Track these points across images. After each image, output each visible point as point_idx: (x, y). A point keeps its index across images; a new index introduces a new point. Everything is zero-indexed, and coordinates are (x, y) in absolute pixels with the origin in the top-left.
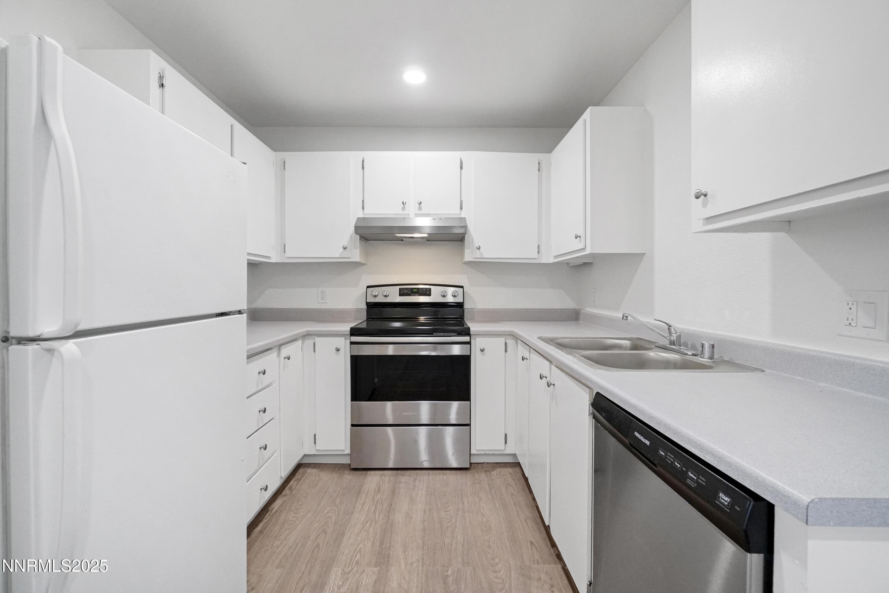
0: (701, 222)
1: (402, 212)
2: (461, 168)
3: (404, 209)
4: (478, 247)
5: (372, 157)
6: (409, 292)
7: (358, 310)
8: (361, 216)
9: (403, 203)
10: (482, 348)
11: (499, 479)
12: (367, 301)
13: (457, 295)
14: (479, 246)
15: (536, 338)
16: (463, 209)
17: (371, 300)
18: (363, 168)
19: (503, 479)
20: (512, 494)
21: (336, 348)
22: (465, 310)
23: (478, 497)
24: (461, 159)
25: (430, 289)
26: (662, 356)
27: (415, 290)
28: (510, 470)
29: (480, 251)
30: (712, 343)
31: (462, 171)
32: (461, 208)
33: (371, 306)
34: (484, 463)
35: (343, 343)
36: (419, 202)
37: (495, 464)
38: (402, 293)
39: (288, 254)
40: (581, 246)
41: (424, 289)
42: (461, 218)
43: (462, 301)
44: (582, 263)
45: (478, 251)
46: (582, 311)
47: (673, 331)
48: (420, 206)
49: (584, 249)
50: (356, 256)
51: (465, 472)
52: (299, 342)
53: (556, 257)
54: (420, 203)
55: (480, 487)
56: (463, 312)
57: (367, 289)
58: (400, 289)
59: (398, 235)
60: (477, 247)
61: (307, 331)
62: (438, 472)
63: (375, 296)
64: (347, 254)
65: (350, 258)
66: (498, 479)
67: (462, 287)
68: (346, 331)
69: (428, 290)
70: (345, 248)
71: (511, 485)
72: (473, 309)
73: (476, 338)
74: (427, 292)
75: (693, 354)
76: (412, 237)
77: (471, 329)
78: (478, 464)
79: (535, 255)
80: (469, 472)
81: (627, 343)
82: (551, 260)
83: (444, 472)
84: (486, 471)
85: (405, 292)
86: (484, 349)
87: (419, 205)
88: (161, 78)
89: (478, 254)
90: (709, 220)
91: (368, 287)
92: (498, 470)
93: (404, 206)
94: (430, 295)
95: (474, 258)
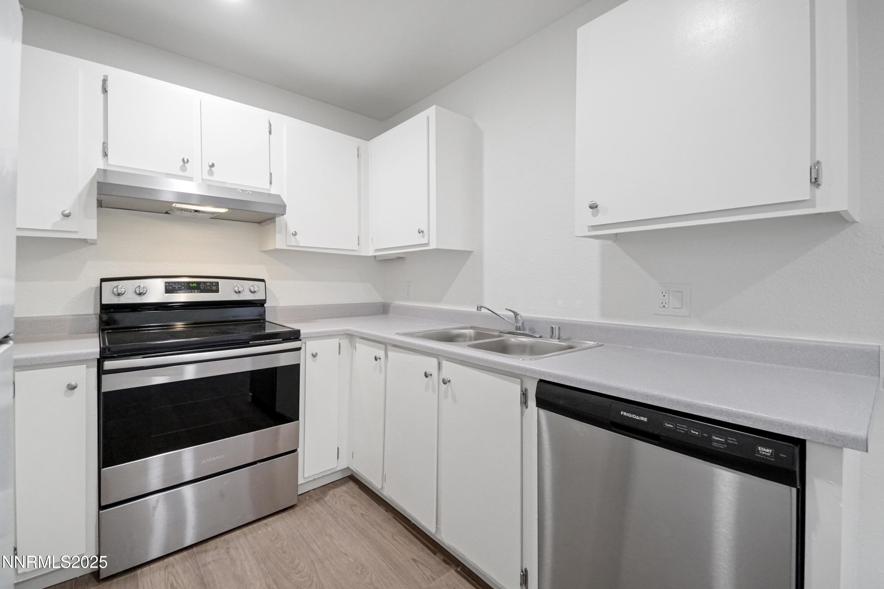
0: (587, 228)
2: (270, 132)
3: (183, 168)
4: (294, 233)
5: (121, 77)
6: (182, 287)
8: (102, 167)
9: (183, 160)
10: (314, 353)
11: (338, 504)
12: (103, 303)
14: (295, 231)
15: (394, 334)
17: (109, 299)
18: (105, 91)
19: (343, 502)
20: (362, 514)
21: (68, 385)
22: (266, 309)
25: (218, 283)
27: (193, 285)
28: (344, 488)
29: (295, 238)
30: (559, 326)
31: (271, 136)
32: (271, 183)
33: (106, 309)
34: (310, 491)
35: (85, 375)
36: (211, 163)
37: (323, 487)
38: (170, 289)
40: (425, 241)
41: (209, 284)
42: (269, 194)
43: (265, 298)
45: (293, 238)
46: (390, 304)
47: (519, 318)
48: (211, 170)
49: (427, 244)
50: (87, 230)
51: (292, 511)
53: (377, 250)
54: (213, 165)
55: (322, 522)
56: (265, 311)
57: (103, 283)
58: (165, 282)
59: (178, 205)
60: (292, 232)
63: (118, 294)
64: (69, 225)
65: (76, 232)
66: (336, 503)
67: (263, 280)
68: (92, 354)
69: (214, 284)
70: (68, 216)
71: (355, 505)
72: (276, 307)
73: (307, 342)
74: (213, 288)
75: (540, 336)
76: (196, 211)
77: (301, 332)
78: (303, 495)
79: (356, 247)
80: (297, 509)
82: (371, 253)
83: (265, 521)
84: (317, 500)
85: (176, 287)
86: (316, 354)
87: (209, 168)
89: (292, 241)
91: (103, 280)
92: (331, 493)
93: (184, 165)
94: (217, 291)
95: (287, 245)
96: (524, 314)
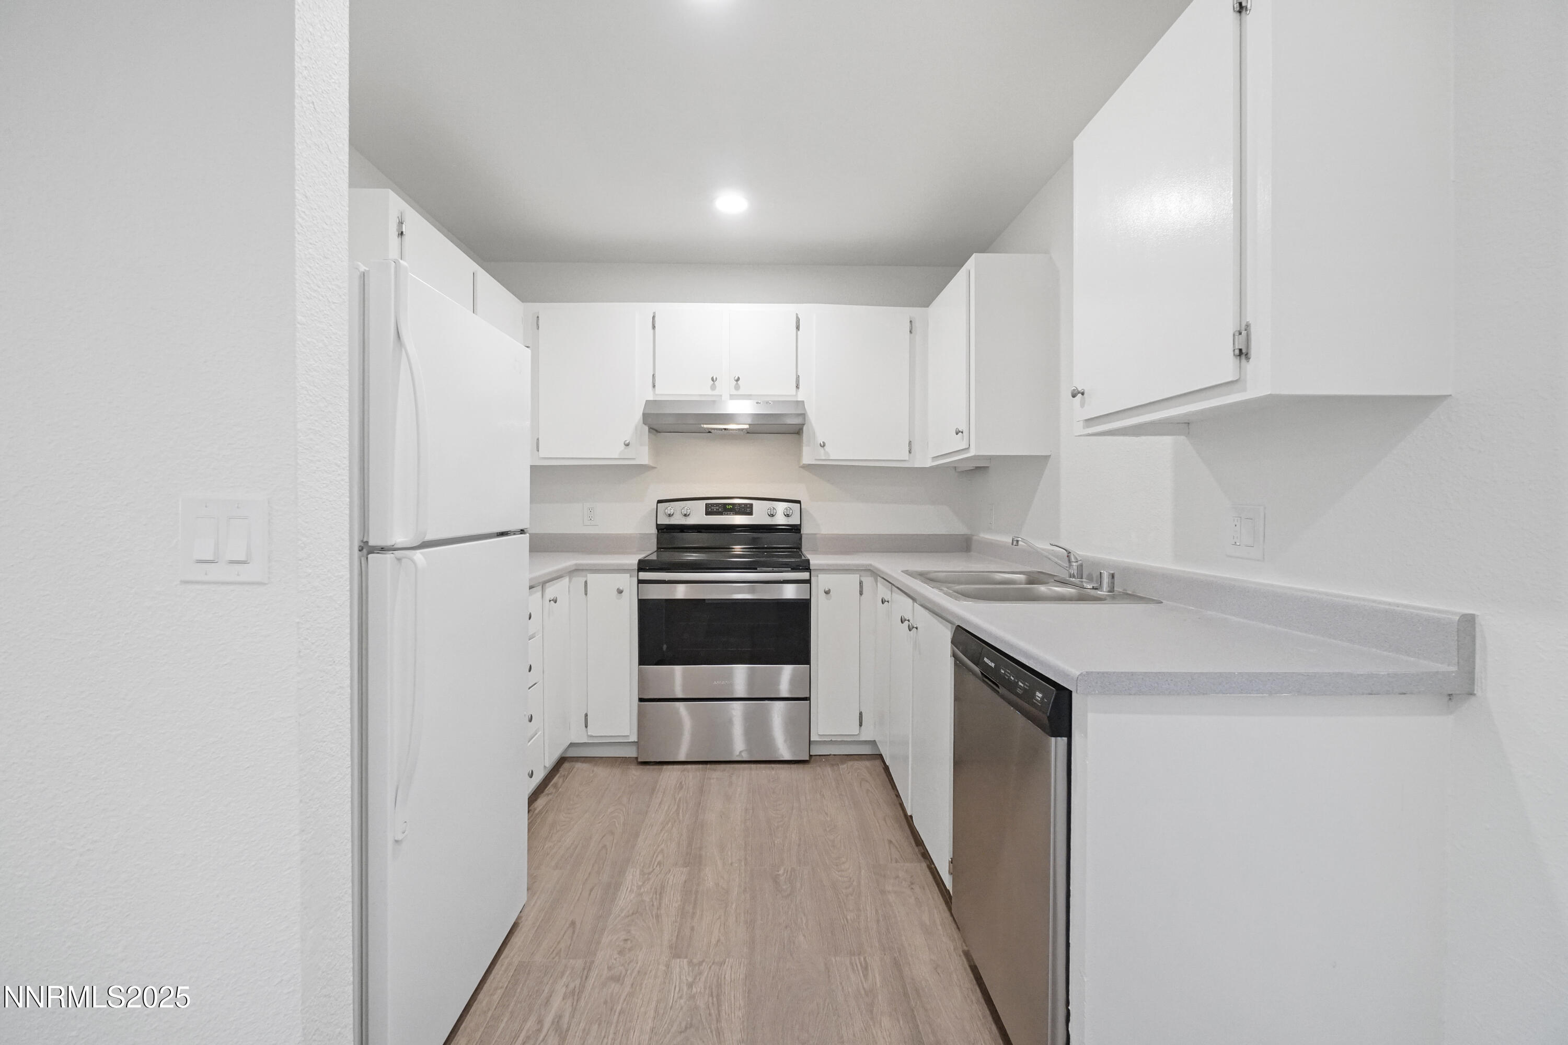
0: (1081, 423)
1: (710, 392)
2: (798, 328)
3: (713, 387)
4: (822, 444)
5: (667, 311)
6: (720, 509)
7: (644, 537)
8: (651, 398)
9: (712, 379)
10: (827, 589)
11: (850, 774)
12: (658, 523)
13: (791, 514)
14: (823, 442)
15: (900, 571)
16: (801, 386)
17: (664, 521)
18: (654, 327)
19: (856, 774)
20: (868, 790)
21: (618, 589)
22: (803, 536)
23: (820, 793)
24: (797, 314)
25: (751, 505)
26: (1055, 591)
27: (729, 506)
28: (868, 763)
29: (824, 450)
30: (1112, 572)
31: (799, 332)
32: (797, 387)
33: (663, 530)
34: (830, 755)
35: (628, 582)
36: (736, 378)
37: (846, 756)
38: (709, 511)
39: (542, 454)
40: (964, 445)
41: (743, 505)
42: (797, 401)
43: (799, 523)
44: (973, 467)
45: (821, 450)
46: (975, 538)
47: (1073, 559)
48: (737, 384)
49: (967, 449)
50: (643, 456)
51: (802, 766)
52: (566, 580)
53: (936, 458)
54: (738, 379)
55: (823, 783)
56: (801, 539)
57: (659, 504)
58: (706, 504)
59: (705, 426)
60: (820, 444)
61: (576, 565)
62: (763, 766)
63: (670, 515)
64: (629, 453)
65: (634, 459)
66: (848, 773)
67: (799, 502)
68: (631, 564)
69: (748, 506)
70: (627, 445)
71: (867, 780)
72: (815, 534)
73: (819, 575)
74: (746, 510)
75: (1093, 587)
76: (725, 429)
77: (811, 562)
78: (821, 757)
79: (905, 455)
80: (807, 766)
81: (1022, 577)
82: (929, 464)
83: (773, 765)
84: (833, 765)
85: (715, 509)
86: (830, 590)
87: (736, 382)
88: (400, 224)
89: (821, 454)
90: (1090, 421)
91: (659, 502)
92: (850, 763)
93: (714, 384)
94: (751, 513)
95: (816, 460)
96: (1082, 552)
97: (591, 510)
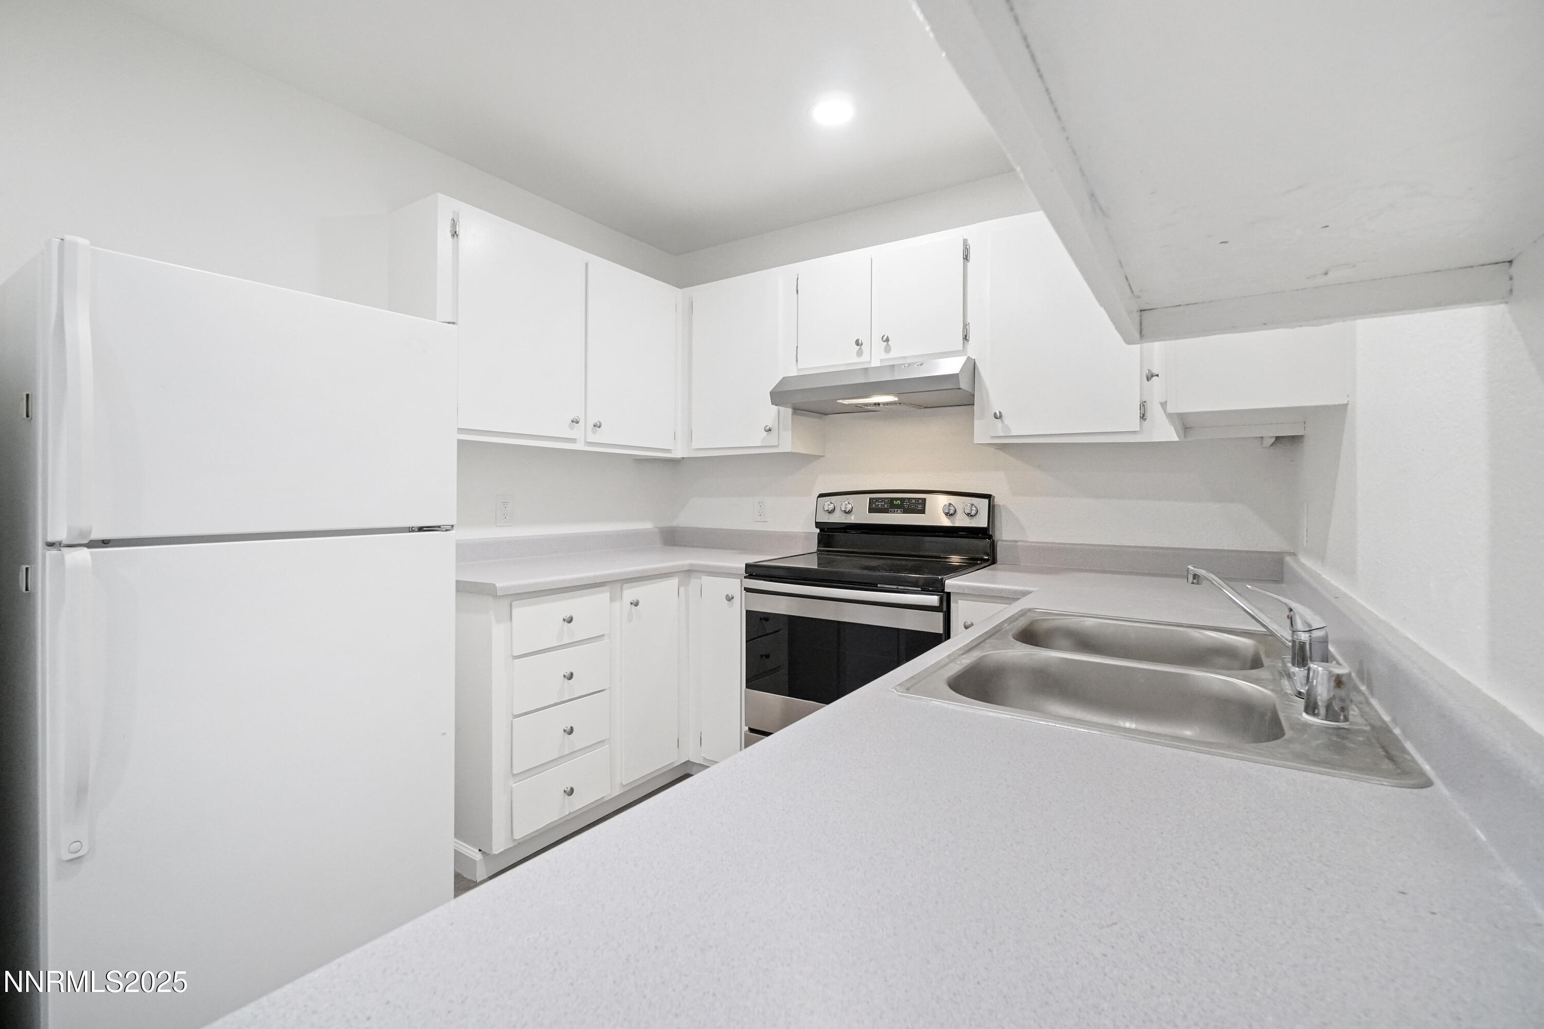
1: (855, 359)
2: (966, 258)
3: (860, 353)
4: (999, 415)
5: (803, 268)
6: (886, 506)
7: (808, 535)
8: (794, 373)
9: (857, 343)
12: (819, 521)
13: (974, 513)
14: (1000, 412)
16: (971, 337)
17: (825, 518)
18: (798, 292)
21: (727, 595)
24: (965, 241)
25: (925, 499)
27: (896, 501)
29: (1003, 422)
31: (968, 264)
32: (966, 338)
33: (824, 529)
36: (884, 337)
38: (874, 507)
39: (695, 445)
41: (914, 501)
43: (986, 526)
45: (998, 422)
46: (1286, 560)
47: (1298, 624)
48: (887, 345)
50: (787, 443)
52: (674, 582)
54: (887, 340)
57: (819, 499)
58: (870, 499)
59: (846, 402)
60: (995, 413)
61: (690, 565)
64: (772, 439)
65: (777, 446)
67: (988, 497)
69: (920, 501)
70: (769, 430)
74: (917, 507)
79: (1134, 423)
85: (880, 504)
87: (885, 343)
88: (454, 224)
89: (997, 428)
91: (821, 496)
93: (860, 348)
94: (923, 511)
95: (992, 437)
97: (760, 504)
